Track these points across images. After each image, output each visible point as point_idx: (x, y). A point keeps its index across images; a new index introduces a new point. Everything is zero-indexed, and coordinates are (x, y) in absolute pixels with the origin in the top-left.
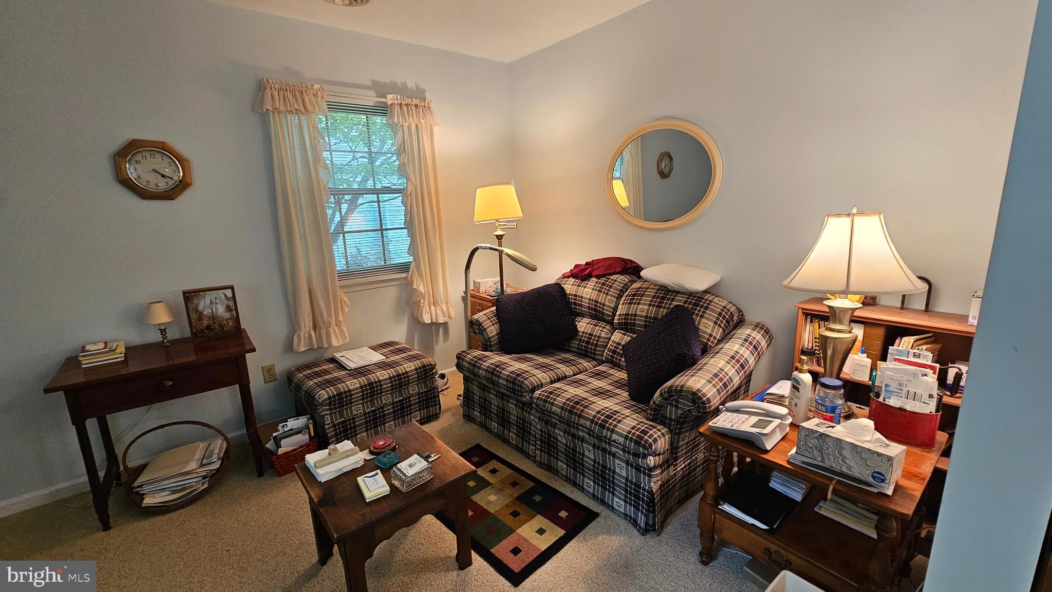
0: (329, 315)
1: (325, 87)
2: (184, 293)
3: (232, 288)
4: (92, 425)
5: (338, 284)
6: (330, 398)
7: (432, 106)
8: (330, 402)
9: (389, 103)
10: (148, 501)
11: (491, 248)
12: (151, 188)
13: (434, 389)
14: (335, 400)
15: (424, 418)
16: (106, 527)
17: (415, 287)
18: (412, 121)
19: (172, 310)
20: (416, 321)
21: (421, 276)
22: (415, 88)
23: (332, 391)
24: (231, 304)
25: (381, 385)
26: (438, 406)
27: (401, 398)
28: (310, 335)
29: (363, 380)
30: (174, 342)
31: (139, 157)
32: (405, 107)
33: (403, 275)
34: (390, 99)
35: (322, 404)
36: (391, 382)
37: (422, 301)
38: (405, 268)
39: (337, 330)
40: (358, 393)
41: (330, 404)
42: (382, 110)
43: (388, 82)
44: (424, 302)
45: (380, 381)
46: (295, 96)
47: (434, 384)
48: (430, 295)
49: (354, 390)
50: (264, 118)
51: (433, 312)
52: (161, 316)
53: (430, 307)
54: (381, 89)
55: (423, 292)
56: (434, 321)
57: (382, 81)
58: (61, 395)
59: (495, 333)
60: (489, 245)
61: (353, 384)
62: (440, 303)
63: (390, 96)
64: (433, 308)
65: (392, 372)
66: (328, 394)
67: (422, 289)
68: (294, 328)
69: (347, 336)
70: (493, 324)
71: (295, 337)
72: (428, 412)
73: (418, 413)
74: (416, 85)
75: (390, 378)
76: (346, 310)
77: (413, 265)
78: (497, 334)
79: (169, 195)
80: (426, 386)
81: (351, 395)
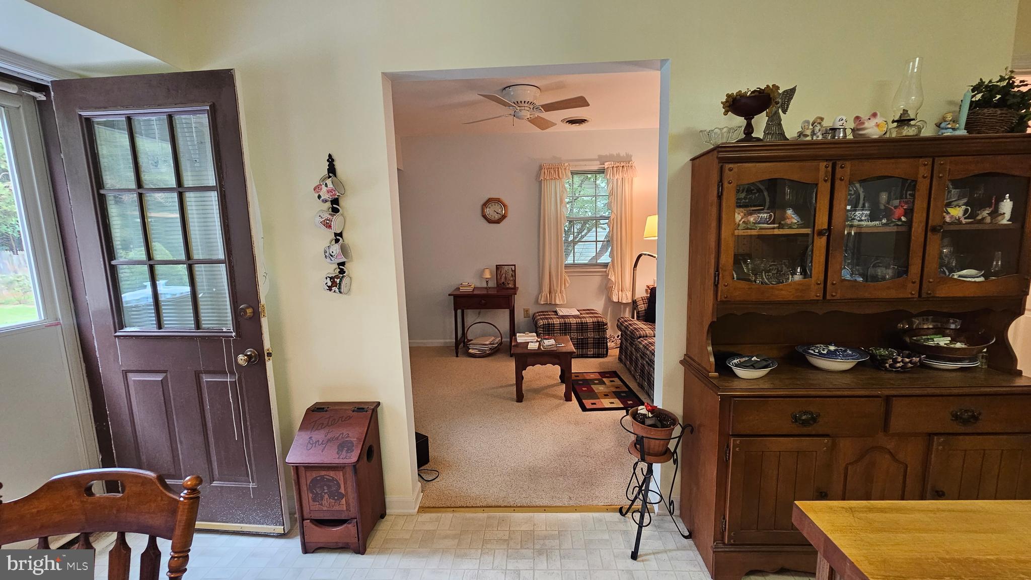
0: (557, 287)
1: (570, 163)
2: (497, 266)
3: (515, 265)
4: (459, 312)
5: (564, 270)
6: (544, 325)
7: (634, 164)
8: (544, 327)
9: (606, 167)
10: (471, 351)
11: (648, 255)
12: (493, 218)
13: (604, 338)
14: (546, 327)
15: (595, 354)
16: (457, 356)
17: (609, 277)
18: (619, 176)
19: (491, 273)
20: (609, 299)
21: (614, 271)
22: (625, 155)
23: (546, 322)
24: (513, 274)
25: (571, 326)
26: (605, 350)
27: (582, 337)
28: (547, 296)
29: (562, 321)
30: (490, 288)
31: (490, 205)
32: (615, 168)
33: (604, 270)
34: (606, 165)
35: (540, 327)
36: (577, 326)
37: (614, 287)
38: (606, 265)
39: (560, 295)
40: (558, 326)
41: (543, 328)
42: (602, 171)
43: (608, 154)
44: (615, 287)
45: (570, 323)
46: (555, 171)
47: (604, 335)
48: (619, 284)
49: (556, 324)
50: (540, 182)
51: (620, 295)
52: (487, 275)
53: (618, 292)
54: (602, 159)
55: (614, 281)
56: (620, 301)
57: (604, 155)
58: (452, 297)
59: (643, 309)
60: (648, 253)
61: (557, 321)
62: (625, 290)
63: (606, 164)
64: (620, 293)
65: (579, 320)
66: (543, 323)
67: (613, 279)
68: (540, 291)
69: (565, 300)
70: (644, 304)
71: (540, 296)
72: (599, 351)
73: (592, 350)
74: (626, 153)
75: (577, 323)
76: (567, 285)
77: (610, 263)
78: (645, 310)
79: (498, 222)
80: (599, 335)
81: (554, 326)
